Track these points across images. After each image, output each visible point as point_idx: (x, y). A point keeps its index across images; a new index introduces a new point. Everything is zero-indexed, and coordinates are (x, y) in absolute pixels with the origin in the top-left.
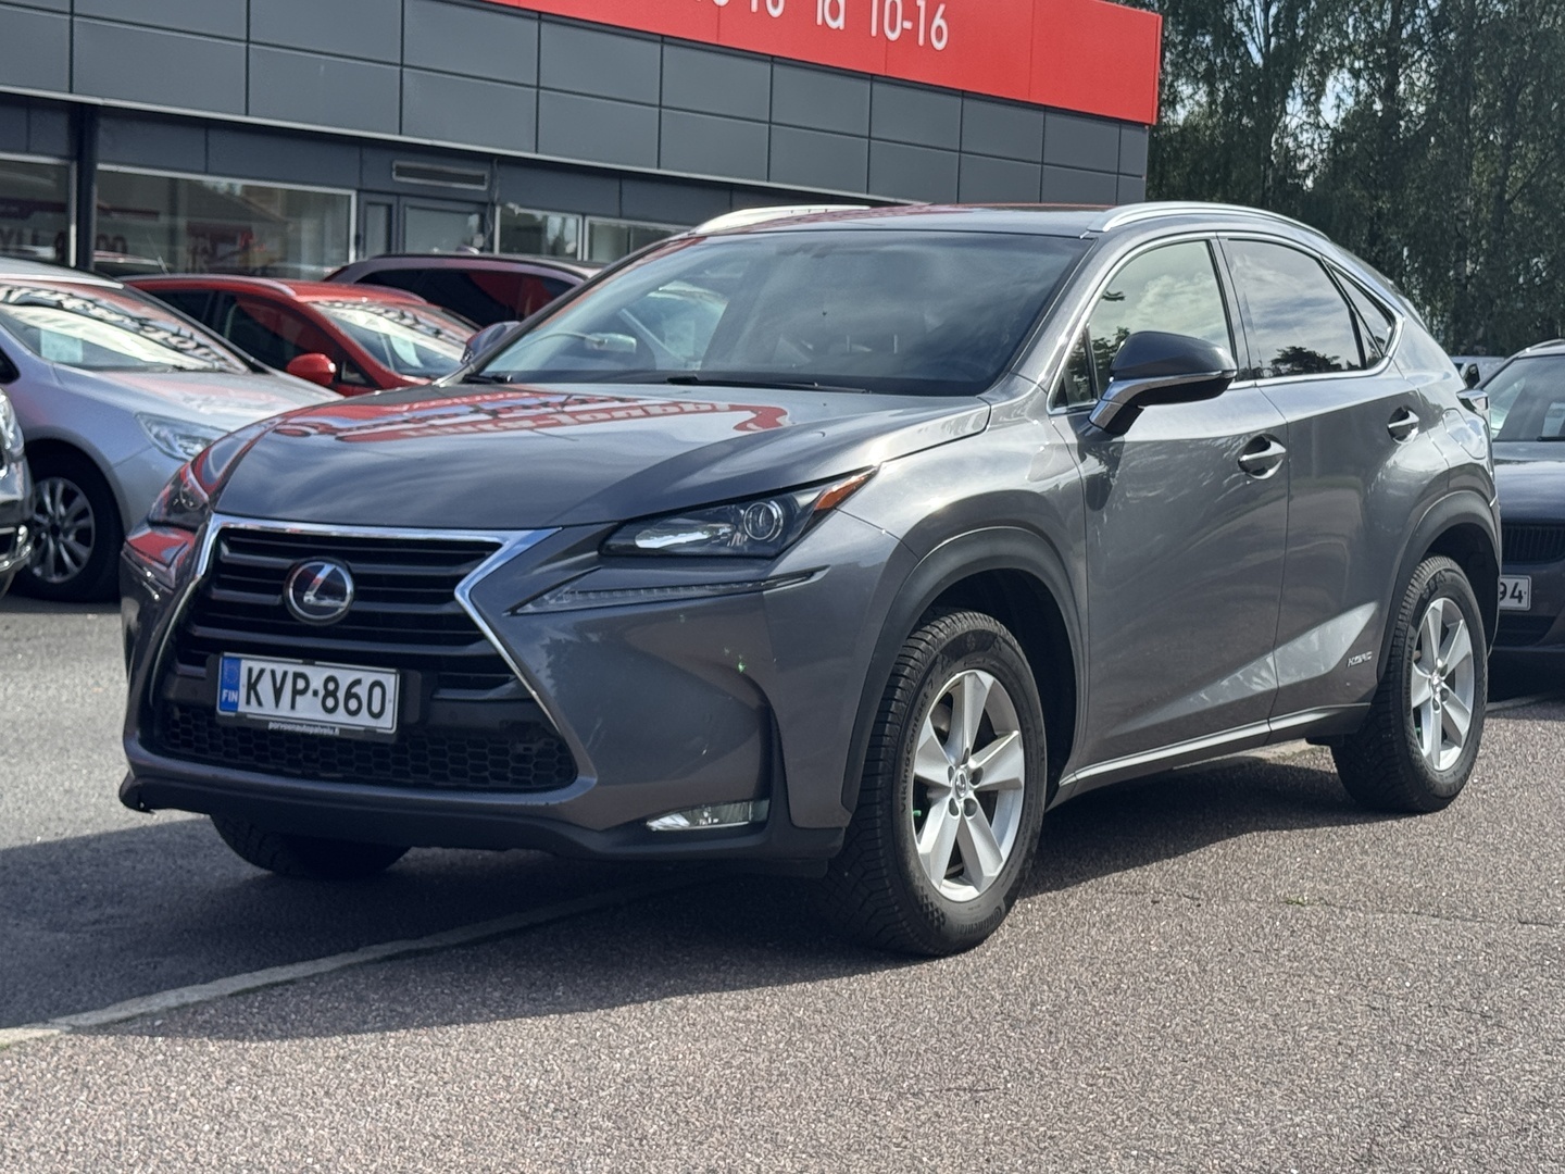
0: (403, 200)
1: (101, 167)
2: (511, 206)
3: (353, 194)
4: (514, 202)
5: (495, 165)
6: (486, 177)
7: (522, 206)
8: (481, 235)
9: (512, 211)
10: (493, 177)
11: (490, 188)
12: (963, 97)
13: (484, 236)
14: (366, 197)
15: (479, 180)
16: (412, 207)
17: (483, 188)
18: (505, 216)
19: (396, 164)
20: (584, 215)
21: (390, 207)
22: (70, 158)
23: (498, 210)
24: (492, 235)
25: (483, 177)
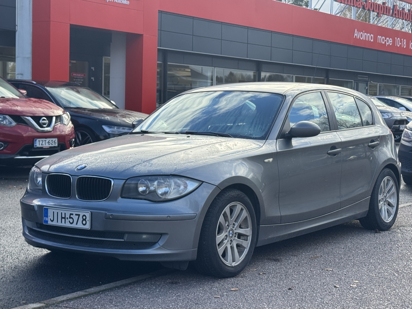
0: (359, 82)
1: (330, 79)
2: (372, 82)
3: (353, 81)
10: (369, 77)
14: (355, 81)
16: (360, 83)
17: (367, 79)
19: (359, 76)
21: (357, 83)
22: (325, 78)
23: (369, 82)
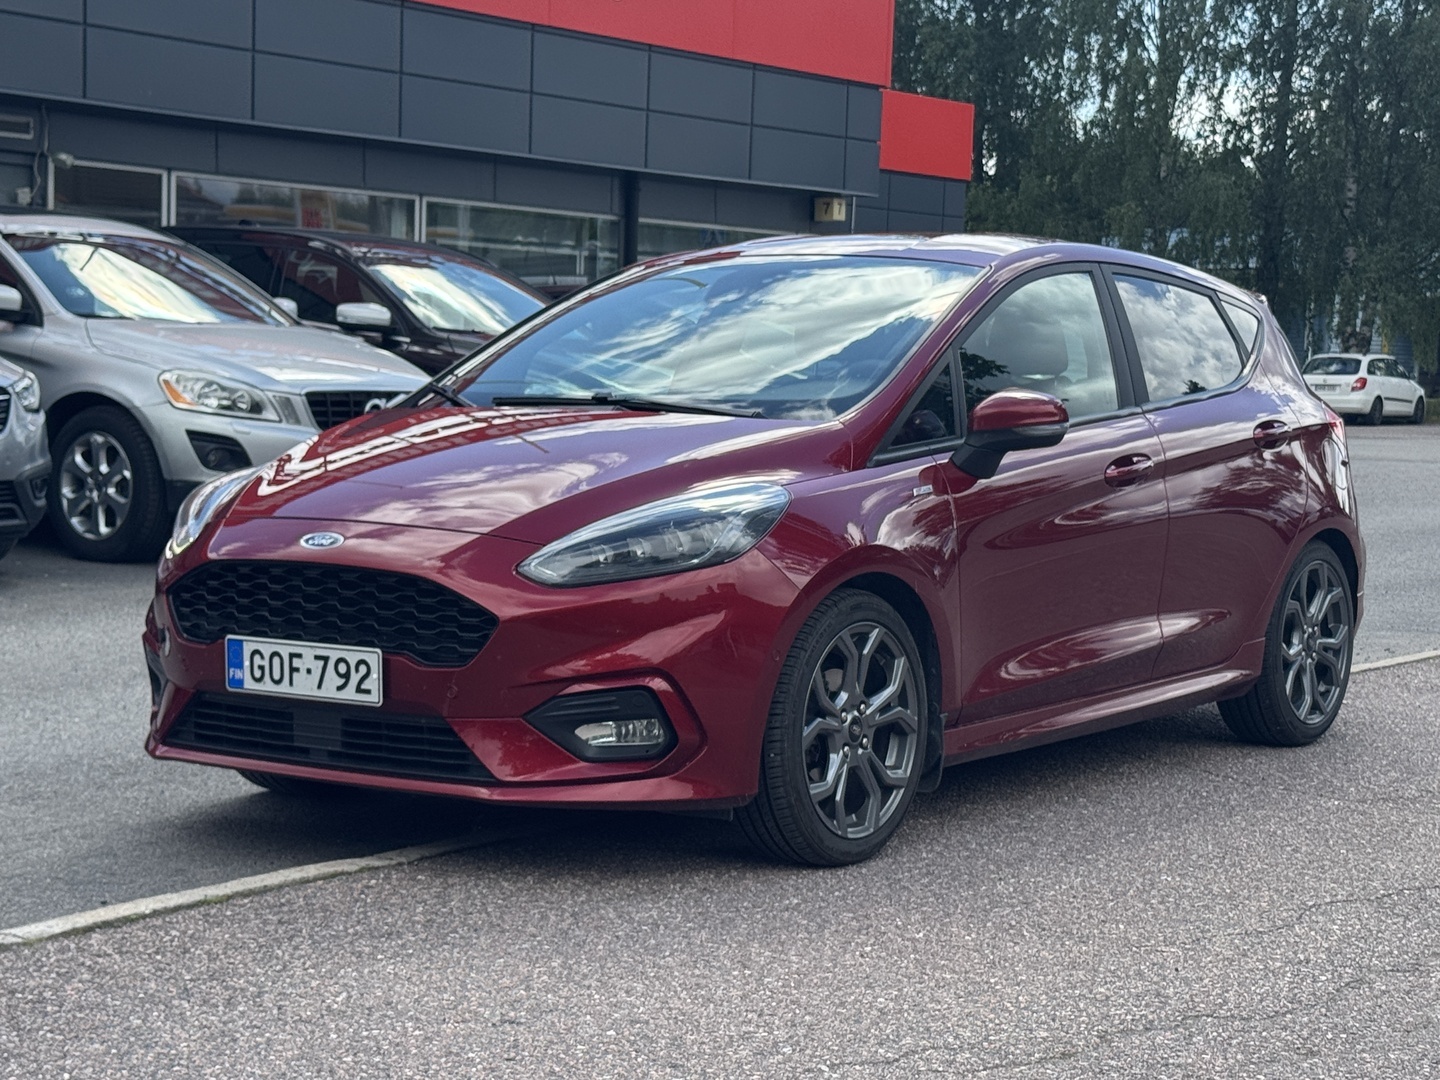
2: (63, 157)
4: (68, 152)
5: (44, 111)
6: (32, 125)
7: (77, 157)
8: (27, 190)
9: (64, 162)
10: (40, 124)
11: (39, 138)
12: (650, 50)
13: (32, 188)
15: (25, 129)
17: (29, 136)
18: (60, 170)
20: (169, 170)
23: (49, 164)
24: (44, 188)
25: (28, 124)
